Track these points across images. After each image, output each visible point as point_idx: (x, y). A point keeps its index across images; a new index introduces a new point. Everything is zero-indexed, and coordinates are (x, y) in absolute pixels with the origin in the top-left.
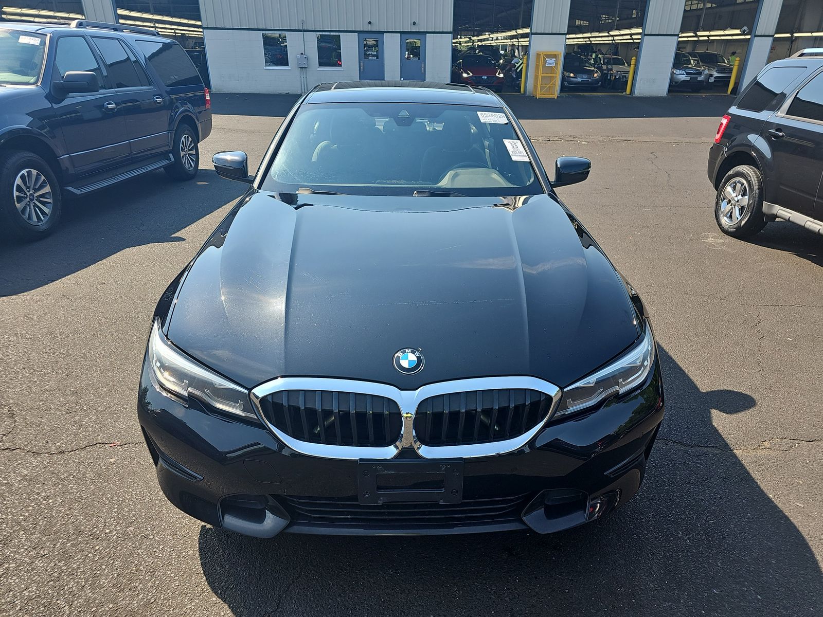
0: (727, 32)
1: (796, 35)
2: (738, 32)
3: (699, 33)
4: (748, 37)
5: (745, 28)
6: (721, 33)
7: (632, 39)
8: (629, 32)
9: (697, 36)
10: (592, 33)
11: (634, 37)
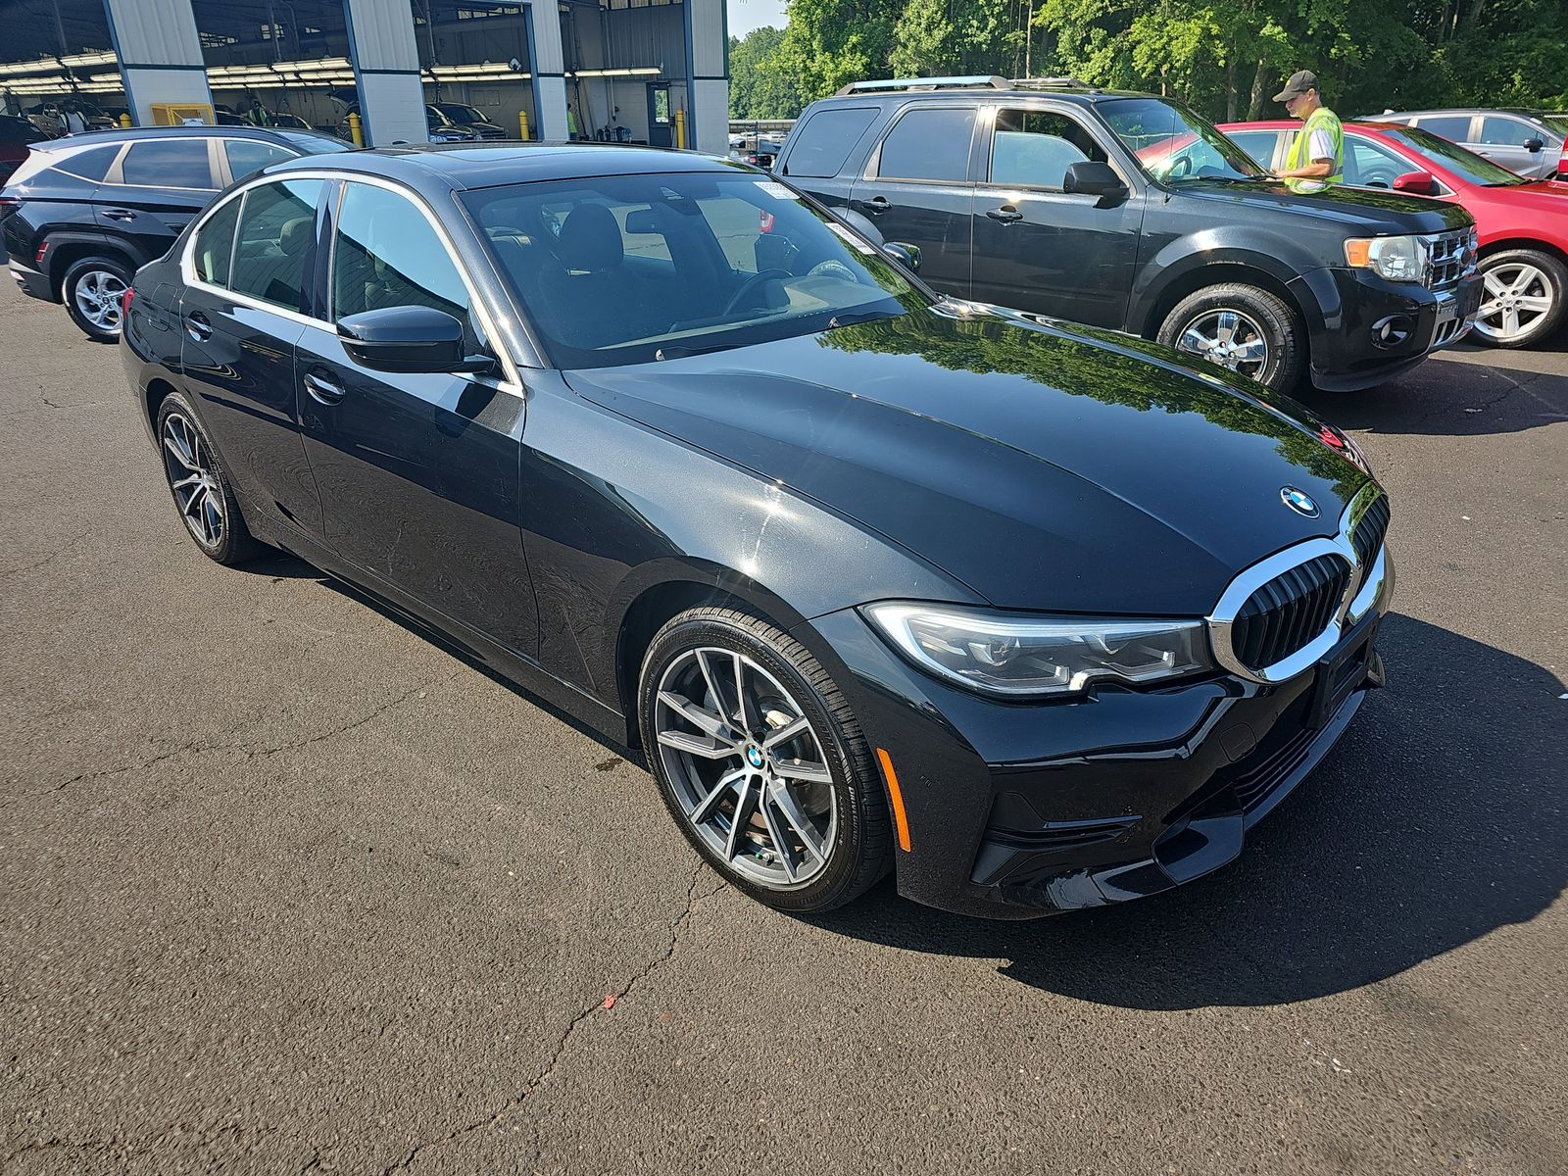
0: (488, 68)
1: (578, 74)
2: (505, 67)
3: (436, 71)
4: (528, 76)
5: (514, 61)
6: (476, 69)
7: (301, 80)
8: (294, 69)
9: (432, 75)
10: (229, 68)
11: (303, 76)
